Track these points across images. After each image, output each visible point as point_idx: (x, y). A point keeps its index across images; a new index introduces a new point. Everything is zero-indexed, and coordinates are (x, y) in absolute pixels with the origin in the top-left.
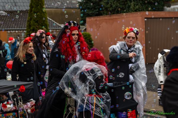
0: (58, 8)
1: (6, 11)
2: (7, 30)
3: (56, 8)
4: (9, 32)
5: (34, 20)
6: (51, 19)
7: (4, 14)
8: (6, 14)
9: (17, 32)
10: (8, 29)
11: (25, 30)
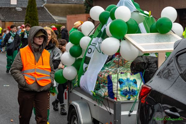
0: (77, 4)
1: (22, 8)
2: (12, 21)
3: (75, 4)
4: (13, 22)
5: (29, 16)
6: (51, 15)
7: (20, 10)
8: (22, 9)
9: (20, 23)
10: (14, 20)
11: (23, 22)
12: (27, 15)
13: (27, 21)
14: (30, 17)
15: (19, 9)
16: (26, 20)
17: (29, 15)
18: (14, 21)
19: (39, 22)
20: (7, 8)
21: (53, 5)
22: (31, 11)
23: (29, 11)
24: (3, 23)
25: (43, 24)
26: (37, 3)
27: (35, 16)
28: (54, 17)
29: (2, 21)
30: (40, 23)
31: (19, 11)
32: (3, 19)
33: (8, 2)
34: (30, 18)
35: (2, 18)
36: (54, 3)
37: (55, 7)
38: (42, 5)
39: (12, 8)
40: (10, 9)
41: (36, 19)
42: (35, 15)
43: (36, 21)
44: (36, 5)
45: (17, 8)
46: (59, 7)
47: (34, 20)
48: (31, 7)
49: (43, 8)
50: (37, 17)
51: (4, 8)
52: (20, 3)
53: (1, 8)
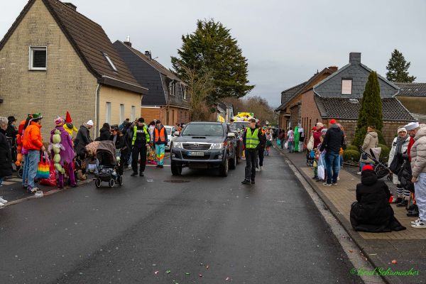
1: (358, 99)
2: (339, 119)
5: (365, 110)
8: (358, 102)
9: (350, 122)
12: (362, 109)
13: (362, 119)
14: (368, 112)
15: (354, 101)
16: (361, 116)
17: (365, 107)
18: (342, 119)
20: (336, 99)
21: (410, 98)
22: (370, 102)
23: (367, 101)
25: (392, 124)
26: (381, 88)
28: (412, 115)
29: (323, 119)
30: (385, 122)
31: (354, 104)
32: (325, 115)
33: (337, 91)
34: (367, 114)
35: (324, 114)
36: (411, 96)
37: (413, 102)
38: (392, 94)
39: (344, 99)
40: (340, 100)
41: (378, 116)
42: (377, 108)
43: (378, 119)
45: (351, 100)
46: (420, 102)
47: (374, 117)
48: (369, 95)
49: (393, 99)
50: (379, 112)
51: (331, 99)
52: (357, 92)
53: (326, 99)
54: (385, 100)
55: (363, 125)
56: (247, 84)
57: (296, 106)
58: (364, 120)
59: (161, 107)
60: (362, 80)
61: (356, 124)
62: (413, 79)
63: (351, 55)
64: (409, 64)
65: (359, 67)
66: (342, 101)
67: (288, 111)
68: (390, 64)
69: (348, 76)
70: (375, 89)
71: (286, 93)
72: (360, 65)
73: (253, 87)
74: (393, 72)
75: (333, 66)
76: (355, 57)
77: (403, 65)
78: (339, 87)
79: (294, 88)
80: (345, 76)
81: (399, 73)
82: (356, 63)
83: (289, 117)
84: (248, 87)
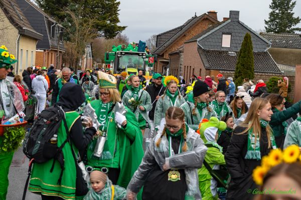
1: (236, 53)
2: (219, 70)
5: (241, 64)
6: (276, 63)
7: (234, 55)
8: (236, 55)
9: (229, 72)
11: (234, 71)
12: (239, 62)
13: (238, 70)
14: (243, 65)
15: (232, 53)
16: (237, 68)
17: (241, 62)
18: (222, 70)
19: (255, 72)
20: (217, 51)
22: (245, 57)
24: (208, 71)
25: (261, 75)
27: (249, 64)
29: (206, 69)
30: (256, 74)
31: (232, 57)
32: (209, 66)
33: (218, 44)
34: (242, 67)
35: (207, 65)
36: (285, 47)
37: (287, 53)
38: (265, 49)
39: (223, 51)
40: (220, 52)
41: (251, 69)
43: (251, 71)
44: (252, 48)
45: (230, 52)
47: (247, 69)
48: (245, 52)
49: (266, 53)
51: (213, 51)
52: (235, 45)
53: (208, 52)
54: (259, 54)
55: (239, 76)
56: (118, 24)
57: (177, 53)
58: (240, 72)
59: (45, 50)
60: (240, 35)
61: (233, 75)
62: (297, 21)
63: (231, 12)
64: (294, 4)
65: (237, 24)
66: (221, 54)
67: (166, 56)
68: (274, 3)
69: (227, 31)
70: (249, 47)
71: (163, 37)
72: (239, 22)
73: (124, 28)
74: (277, 11)
75: (212, 11)
76: (234, 14)
77: (288, 4)
78: (220, 41)
79: (170, 31)
80: (225, 31)
81: (283, 13)
82: (235, 20)
83: (167, 63)
84: (120, 27)
